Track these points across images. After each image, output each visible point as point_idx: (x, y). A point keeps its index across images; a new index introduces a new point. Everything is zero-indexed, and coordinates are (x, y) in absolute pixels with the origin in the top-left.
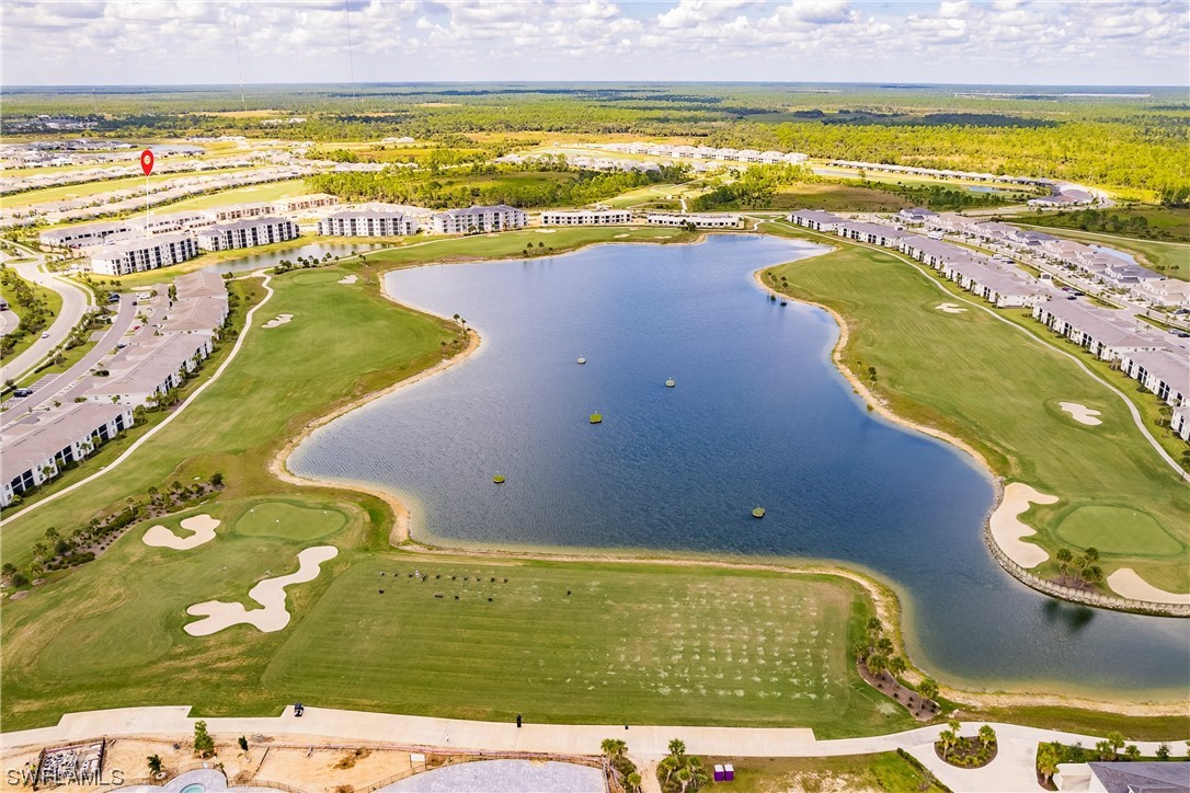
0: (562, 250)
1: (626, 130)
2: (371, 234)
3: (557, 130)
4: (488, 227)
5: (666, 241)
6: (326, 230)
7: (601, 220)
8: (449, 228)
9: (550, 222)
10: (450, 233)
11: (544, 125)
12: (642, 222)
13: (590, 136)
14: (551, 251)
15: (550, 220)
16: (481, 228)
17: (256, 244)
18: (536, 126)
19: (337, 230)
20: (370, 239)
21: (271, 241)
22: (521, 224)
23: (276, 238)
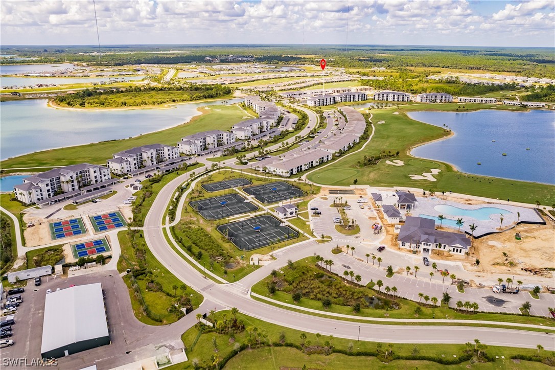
0: (471, 110)
1: (480, 69)
2: (394, 100)
3: (446, 67)
4: (438, 101)
5: (513, 110)
6: (376, 98)
7: (483, 101)
8: (423, 100)
9: (462, 101)
10: (423, 102)
11: (440, 65)
12: (501, 103)
13: (463, 70)
14: (467, 110)
15: (462, 100)
16: (435, 101)
17: (354, 101)
18: (436, 65)
19: (381, 99)
20: (393, 102)
21: (359, 100)
22: (450, 101)
23: (360, 99)
